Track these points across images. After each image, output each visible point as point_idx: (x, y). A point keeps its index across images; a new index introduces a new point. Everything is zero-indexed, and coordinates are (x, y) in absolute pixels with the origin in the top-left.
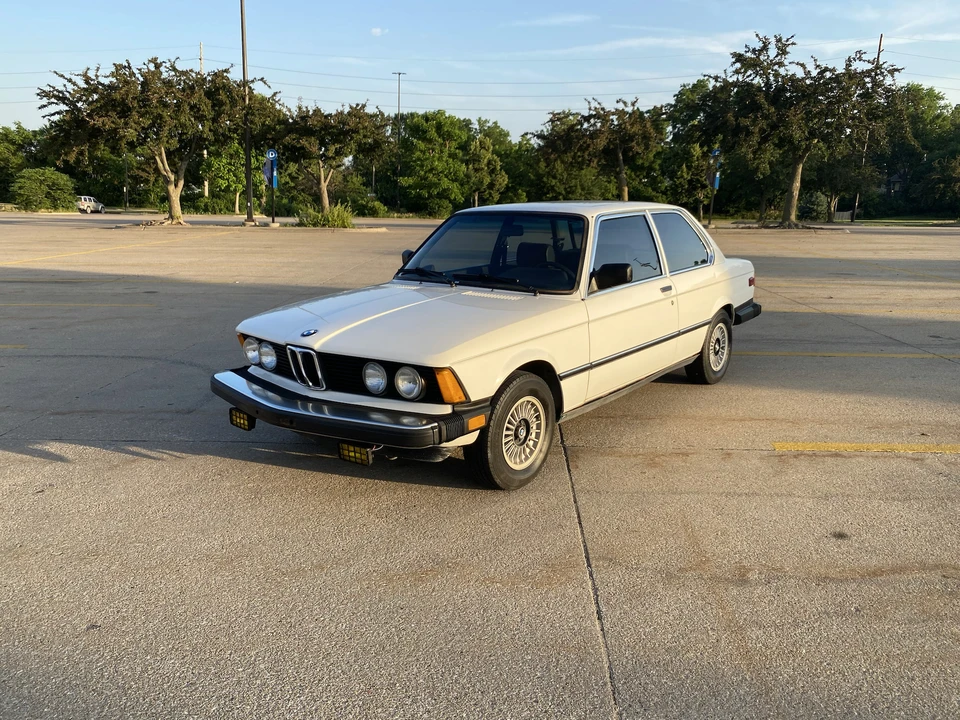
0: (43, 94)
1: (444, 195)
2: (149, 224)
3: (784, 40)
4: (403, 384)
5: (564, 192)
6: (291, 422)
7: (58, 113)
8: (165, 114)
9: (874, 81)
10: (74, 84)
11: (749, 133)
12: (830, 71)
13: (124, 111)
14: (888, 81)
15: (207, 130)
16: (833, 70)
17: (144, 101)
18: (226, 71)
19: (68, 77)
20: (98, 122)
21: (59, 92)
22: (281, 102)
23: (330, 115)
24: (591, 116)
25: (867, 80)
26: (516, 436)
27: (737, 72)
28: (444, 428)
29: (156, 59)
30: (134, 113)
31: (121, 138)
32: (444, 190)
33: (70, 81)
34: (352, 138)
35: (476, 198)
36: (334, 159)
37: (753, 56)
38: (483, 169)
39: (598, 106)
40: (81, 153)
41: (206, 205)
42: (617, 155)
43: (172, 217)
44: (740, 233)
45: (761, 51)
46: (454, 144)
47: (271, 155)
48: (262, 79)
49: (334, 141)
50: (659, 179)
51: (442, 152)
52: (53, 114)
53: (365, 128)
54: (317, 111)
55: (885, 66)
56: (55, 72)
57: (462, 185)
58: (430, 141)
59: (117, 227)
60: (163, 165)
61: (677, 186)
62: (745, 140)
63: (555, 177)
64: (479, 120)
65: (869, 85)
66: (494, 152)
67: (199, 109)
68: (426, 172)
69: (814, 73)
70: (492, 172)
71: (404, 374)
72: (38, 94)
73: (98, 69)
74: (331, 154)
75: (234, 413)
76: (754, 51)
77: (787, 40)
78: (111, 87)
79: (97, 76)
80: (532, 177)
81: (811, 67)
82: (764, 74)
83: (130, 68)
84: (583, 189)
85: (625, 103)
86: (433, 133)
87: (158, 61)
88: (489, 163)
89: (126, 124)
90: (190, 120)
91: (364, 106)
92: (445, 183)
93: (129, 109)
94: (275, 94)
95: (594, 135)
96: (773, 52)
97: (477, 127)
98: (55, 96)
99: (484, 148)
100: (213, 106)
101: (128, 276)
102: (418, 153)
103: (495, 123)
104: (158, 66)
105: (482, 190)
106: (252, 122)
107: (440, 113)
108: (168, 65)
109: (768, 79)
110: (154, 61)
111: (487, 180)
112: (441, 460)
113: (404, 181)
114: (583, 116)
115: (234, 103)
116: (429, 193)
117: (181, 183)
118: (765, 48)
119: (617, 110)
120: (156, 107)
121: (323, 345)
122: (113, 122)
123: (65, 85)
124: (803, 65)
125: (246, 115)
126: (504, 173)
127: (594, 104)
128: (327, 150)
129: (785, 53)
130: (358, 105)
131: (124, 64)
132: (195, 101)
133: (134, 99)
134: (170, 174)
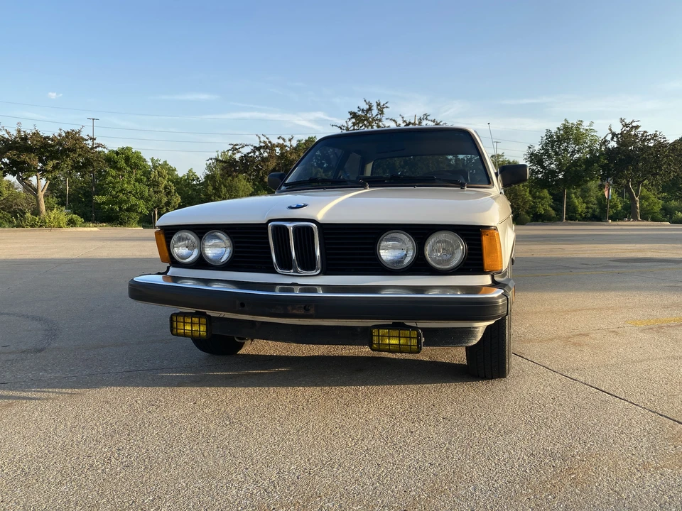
1: (131, 209)
3: (382, 104)
6: (306, 308)
12: (412, 124)
16: (414, 124)
23: (48, 137)
24: (261, 147)
27: (354, 124)
32: (133, 205)
34: (68, 156)
35: (156, 212)
36: (51, 172)
37: (363, 114)
38: (161, 191)
39: (266, 140)
45: (368, 110)
46: (140, 172)
49: (51, 158)
51: (130, 177)
53: (82, 148)
54: (36, 134)
57: (146, 202)
58: (120, 169)
64: (152, 160)
66: (169, 180)
68: (117, 192)
69: (402, 125)
70: (168, 193)
71: (436, 240)
74: (49, 168)
75: (179, 318)
76: (363, 110)
77: (384, 105)
81: (400, 121)
82: (370, 125)
85: (284, 140)
86: (122, 164)
88: (166, 187)
91: (79, 132)
92: (133, 200)
95: (264, 160)
96: (375, 112)
97: (150, 164)
99: (161, 176)
102: (111, 178)
103: (166, 162)
105: (161, 206)
107: (129, 149)
111: (165, 200)
113: (99, 199)
114: (255, 147)
116: (120, 207)
118: (370, 109)
119: (278, 143)
124: (394, 121)
126: (177, 194)
127: (263, 139)
128: (45, 164)
129: (382, 113)
130: (73, 131)
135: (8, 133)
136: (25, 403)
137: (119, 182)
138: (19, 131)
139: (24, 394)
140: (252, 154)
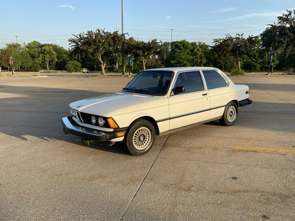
0: (70, 40)
2: (96, 76)
4: (100, 122)
5: (224, 64)
7: (73, 46)
10: (78, 37)
11: (283, 43)
13: (90, 44)
15: (112, 49)
17: (95, 42)
18: (117, 32)
19: (76, 35)
20: (82, 48)
21: (74, 40)
23: (146, 43)
24: (227, 40)
26: (139, 139)
27: (280, 23)
28: (108, 135)
29: (99, 29)
31: (89, 52)
33: (77, 37)
34: (152, 50)
37: (286, 17)
38: (198, 57)
39: (230, 37)
40: (78, 56)
41: (116, 70)
42: (236, 52)
43: (102, 74)
44: (279, 76)
45: (289, 15)
46: (188, 50)
47: (129, 56)
50: (258, 59)
51: (184, 52)
52: (72, 46)
54: (142, 42)
57: (190, 63)
58: (181, 49)
59: (87, 77)
60: (100, 59)
61: (264, 61)
62: (281, 45)
63: (221, 59)
64: (199, 42)
66: (202, 52)
67: (110, 43)
68: (179, 59)
70: (201, 58)
71: (100, 119)
72: (69, 41)
73: (83, 33)
74: (146, 55)
76: (286, 15)
78: (87, 38)
79: (83, 35)
80: (213, 59)
83: (92, 32)
84: (230, 63)
85: (239, 35)
86: (182, 47)
87: (99, 30)
88: (200, 55)
89: (90, 48)
90: (107, 46)
91: (156, 40)
92: (185, 62)
93: (91, 44)
94: (131, 38)
96: (293, 15)
97: (198, 44)
98: (72, 41)
99: (199, 51)
100: (113, 42)
101: (80, 90)
102: (177, 53)
103: (204, 43)
104: (99, 31)
105: (197, 64)
106: (124, 46)
107: (184, 41)
108: (102, 31)
109: (291, 24)
110: (98, 30)
111: (199, 61)
112: (111, 145)
113: (173, 62)
114: (224, 40)
115: (119, 41)
116: (180, 65)
117: (105, 64)
119: (236, 37)
120: (98, 43)
121: (81, 110)
122: (87, 48)
123: (75, 38)
126: (205, 58)
127: (228, 36)
130: (154, 40)
131: (91, 31)
132: (108, 40)
133: (92, 41)
134: (102, 62)
137: (180, 55)
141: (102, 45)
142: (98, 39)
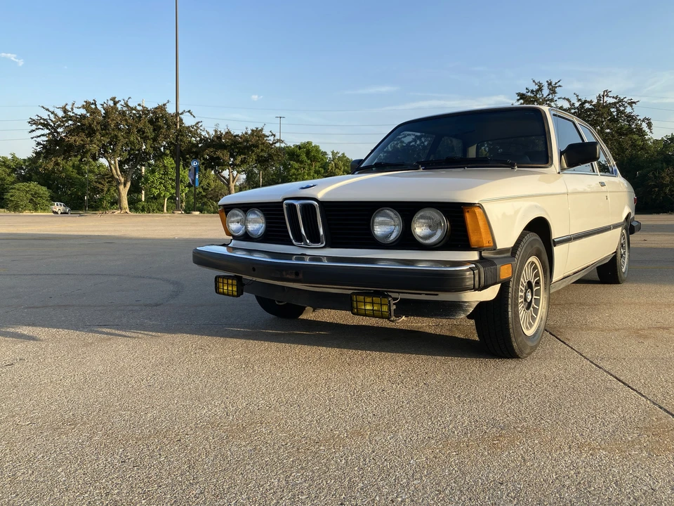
0: (32, 122)
2: (104, 213)
3: (553, 83)
4: (420, 230)
6: (297, 274)
7: (43, 135)
8: (119, 135)
9: (618, 111)
10: (56, 115)
12: (588, 102)
13: (91, 132)
14: (628, 110)
15: (148, 146)
16: (590, 102)
17: (105, 126)
18: (164, 105)
19: (52, 110)
20: (72, 139)
21: (44, 120)
22: (201, 128)
23: (238, 136)
25: (612, 110)
26: (525, 300)
28: (482, 270)
29: (114, 98)
30: (97, 134)
31: (87, 151)
33: (53, 113)
34: (253, 151)
36: (240, 166)
37: (532, 95)
40: (58, 162)
41: (143, 207)
43: (121, 209)
45: (537, 91)
46: (318, 165)
47: (195, 164)
48: (189, 111)
49: (240, 153)
51: (310, 169)
52: (39, 136)
53: (263, 144)
54: (228, 133)
55: (625, 100)
56: (43, 107)
58: (301, 162)
60: (116, 172)
64: (333, 152)
65: (615, 114)
67: (144, 132)
69: (577, 104)
71: (422, 217)
72: (29, 122)
73: (73, 104)
74: (238, 162)
75: (221, 280)
76: (532, 91)
77: (556, 84)
78: (83, 117)
79: (72, 109)
81: (574, 100)
83: (96, 105)
86: (304, 157)
87: (117, 100)
89: (91, 141)
90: (137, 139)
91: (262, 130)
93: (94, 131)
94: (197, 123)
96: (546, 92)
97: (331, 156)
98: (41, 124)
99: (338, 168)
100: (154, 130)
102: (294, 170)
103: (343, 154)
104: (115, 103)
106: (181, 141)
107: (309, 143)
108: (122, 103)
110: (113, 99)
115: (169, 127)
117: (129, 185)
118: (540, 89)
120: (113, 130)
121: (327, 194)
122: (82, 140)
123: (49, 115)
124: (568, 100)
125: (177, 136)
128: (235, 159)
129: (554, 92)
130: (257, 129)
131: (92, 101)
132: (140, 126)
133: (98, 123)
134: (121, 178)
135: (208, 133)
136: (120, 340)
137: (300, 174)
138: (216, 131)
139: (124, 333)
140: (413, 143)
141: (122, 136)
142: (113, 120)
